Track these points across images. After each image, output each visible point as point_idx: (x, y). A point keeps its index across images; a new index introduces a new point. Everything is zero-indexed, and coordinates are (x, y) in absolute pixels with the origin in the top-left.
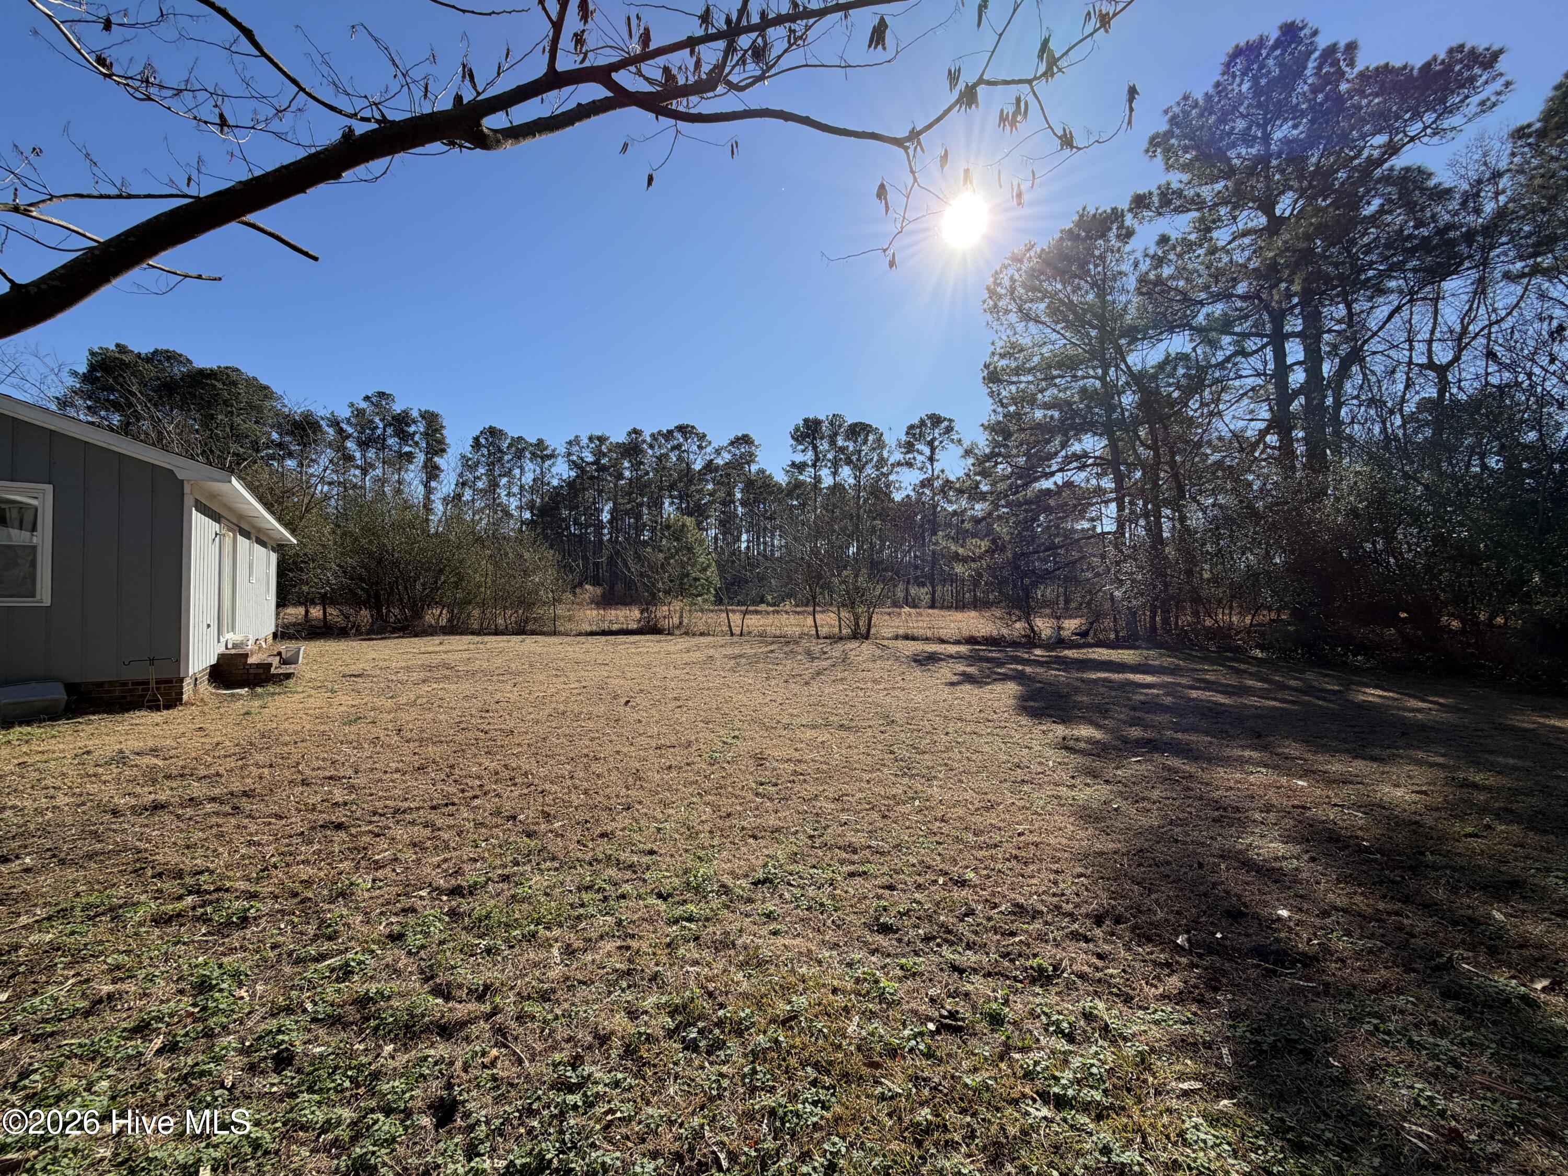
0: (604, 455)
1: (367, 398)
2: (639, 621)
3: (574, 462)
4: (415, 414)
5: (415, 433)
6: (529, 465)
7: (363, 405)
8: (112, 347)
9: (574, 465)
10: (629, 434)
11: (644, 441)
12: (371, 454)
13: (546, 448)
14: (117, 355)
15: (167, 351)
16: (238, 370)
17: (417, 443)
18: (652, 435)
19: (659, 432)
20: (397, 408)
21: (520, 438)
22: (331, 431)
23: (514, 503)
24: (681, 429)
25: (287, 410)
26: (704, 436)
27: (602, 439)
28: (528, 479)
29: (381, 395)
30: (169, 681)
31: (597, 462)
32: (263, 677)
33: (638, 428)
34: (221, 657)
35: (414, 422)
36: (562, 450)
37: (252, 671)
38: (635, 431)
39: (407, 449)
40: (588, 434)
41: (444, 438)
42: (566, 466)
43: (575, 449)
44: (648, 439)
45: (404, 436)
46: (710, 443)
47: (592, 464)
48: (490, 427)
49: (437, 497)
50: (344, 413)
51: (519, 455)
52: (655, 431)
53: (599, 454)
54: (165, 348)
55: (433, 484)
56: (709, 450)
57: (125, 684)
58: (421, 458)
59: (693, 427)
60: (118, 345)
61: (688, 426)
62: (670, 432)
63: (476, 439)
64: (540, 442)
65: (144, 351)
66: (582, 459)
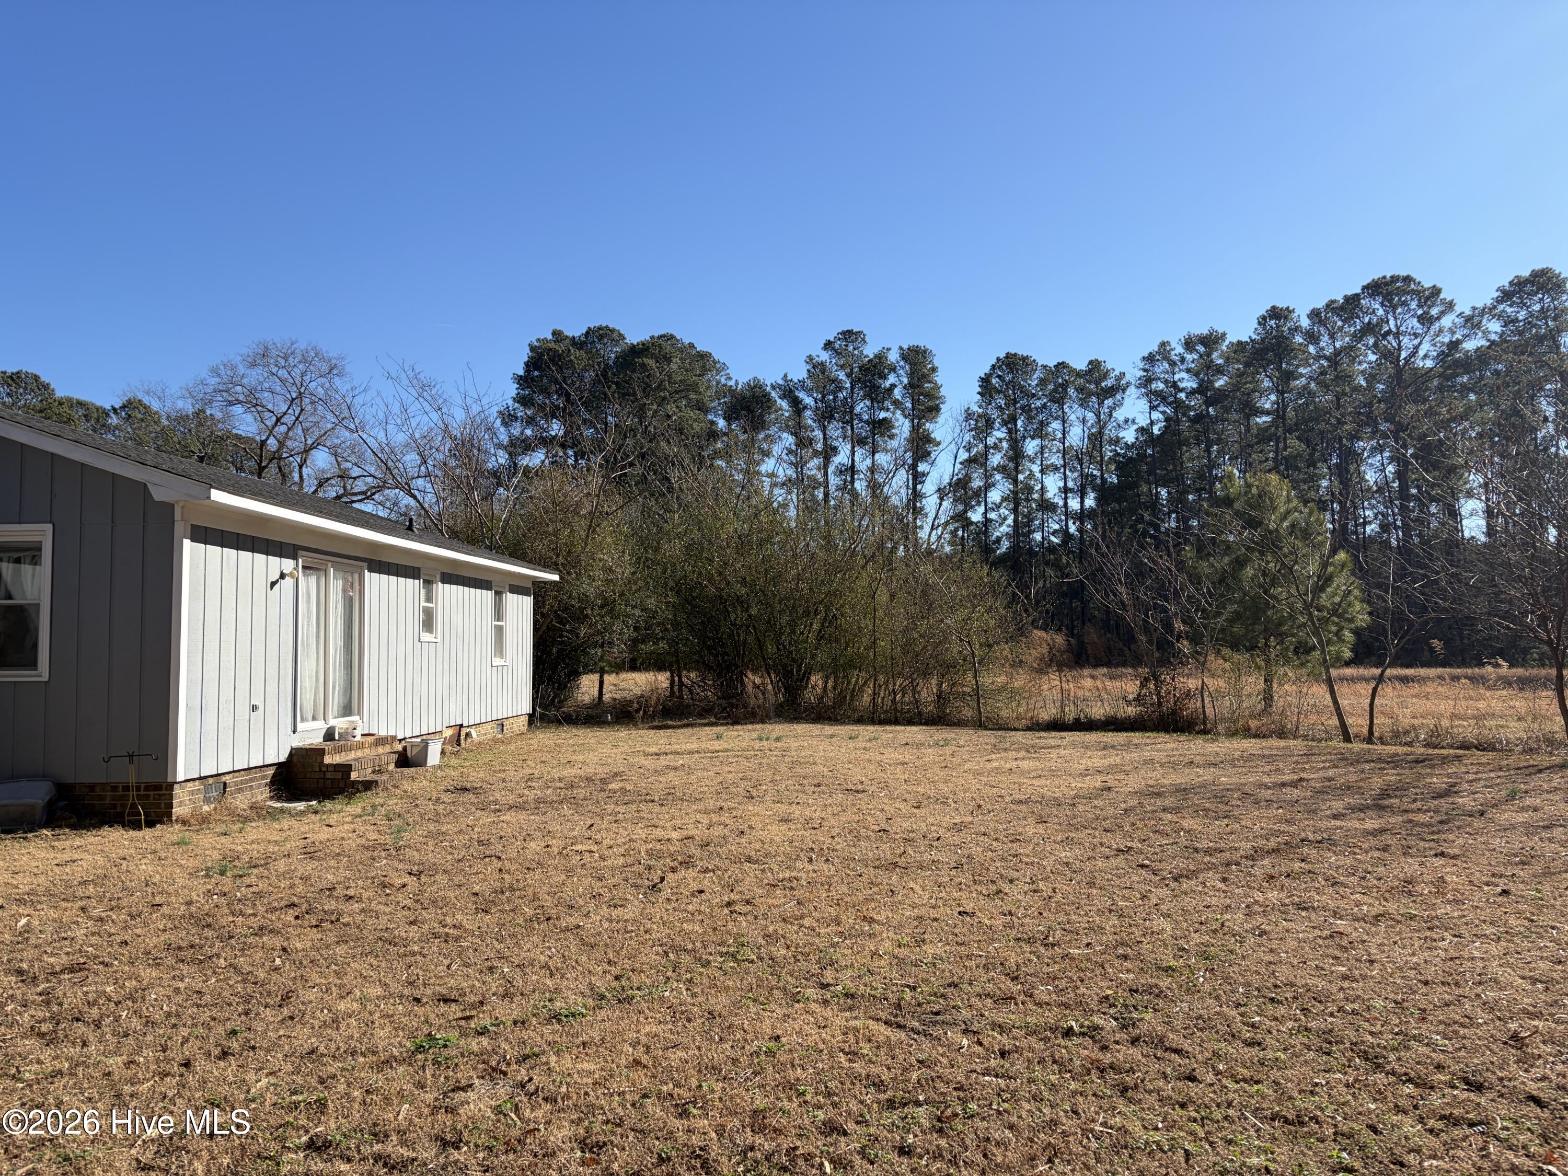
0: (1220, 371)
1: (828, 345)
2: (1139, 699)
3: (1158, 394)
4: (893, 357)
5: (893, 386)
6: (1074, 412)
7: (824, 356)
8: (550, 337)
9: (1155, 398)
10: (1262, 321)
11: (1297, 329)
12: (834, 430)
13: (1106, 375)
14: (552, 345)
15: (600, 328)
16: (672, 337)
17: (896, 403)
18: (1315, 315)
19: (1330, 306)
20: (870, 351)
21: (1061, 366)
22: (784, 404)
23: (1053, 485)
24: (1375, 288)
25: (732, 383)
26: (1436, 291)
27: (1210, 341)
28: (1076, 436)
29: (848, 335)
30: (158, 787)
31: (1202, 389)
32: (342, 785)
33: (1281, 304)
34: (295, 753)
35: (893, 369)
36: (1134, 373)
37: (329, 775)
38: (1276, 314)
39: (883, 415)
40: (1182, 334)
41: (937, 388)
42: (1143, 404)
43: (1161, 368)
44: (1305, 323)
45: (877, 395)
46: (1450, 306)
47: (1193, 392)
48: (1008, 356)
49: (929, 487)
50: (799, 373)
51: (1059, 397)
52: (1320, 304)
53: (1206, 369)
54: (597, 325)
55: (922, 467)
56: (1447, 321)
57: (114, 788)
58: (903, 427)
59: (1408, 279)
60: (554, 333)
61: (1394, 279)
62: (1352, 301)
63: (985, 381)
64: (1095, 365)
65: (577, 334)
66: (1175, 385)
